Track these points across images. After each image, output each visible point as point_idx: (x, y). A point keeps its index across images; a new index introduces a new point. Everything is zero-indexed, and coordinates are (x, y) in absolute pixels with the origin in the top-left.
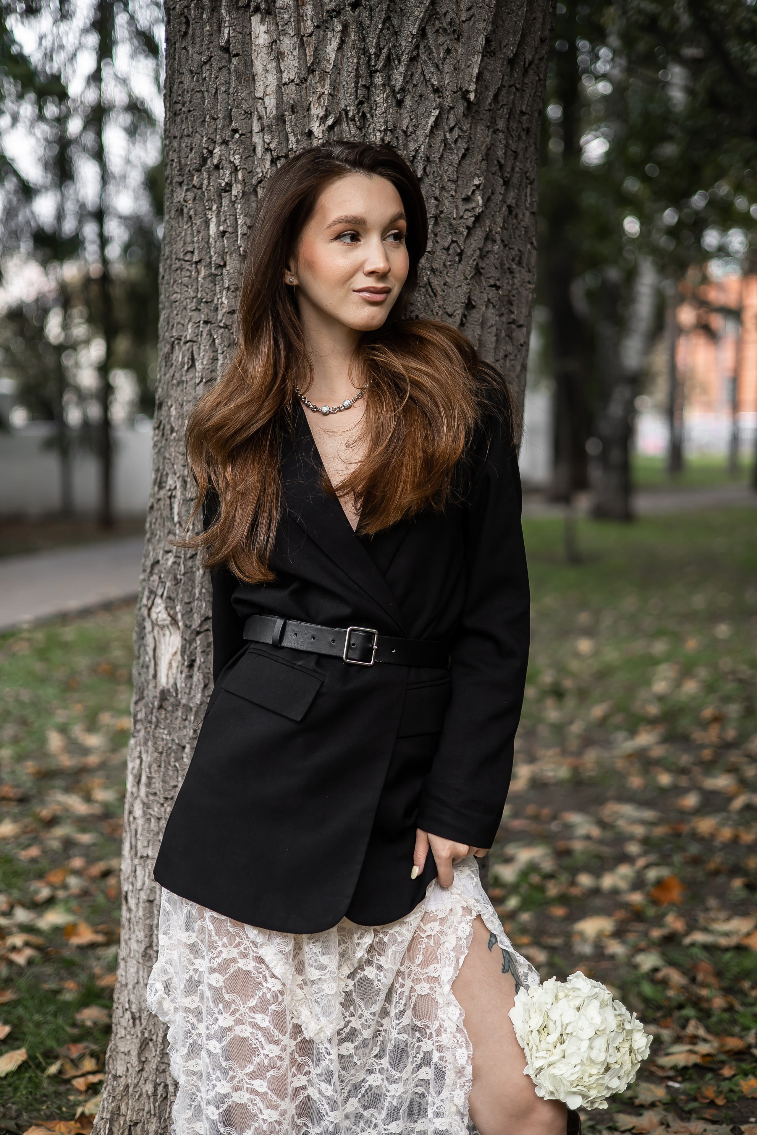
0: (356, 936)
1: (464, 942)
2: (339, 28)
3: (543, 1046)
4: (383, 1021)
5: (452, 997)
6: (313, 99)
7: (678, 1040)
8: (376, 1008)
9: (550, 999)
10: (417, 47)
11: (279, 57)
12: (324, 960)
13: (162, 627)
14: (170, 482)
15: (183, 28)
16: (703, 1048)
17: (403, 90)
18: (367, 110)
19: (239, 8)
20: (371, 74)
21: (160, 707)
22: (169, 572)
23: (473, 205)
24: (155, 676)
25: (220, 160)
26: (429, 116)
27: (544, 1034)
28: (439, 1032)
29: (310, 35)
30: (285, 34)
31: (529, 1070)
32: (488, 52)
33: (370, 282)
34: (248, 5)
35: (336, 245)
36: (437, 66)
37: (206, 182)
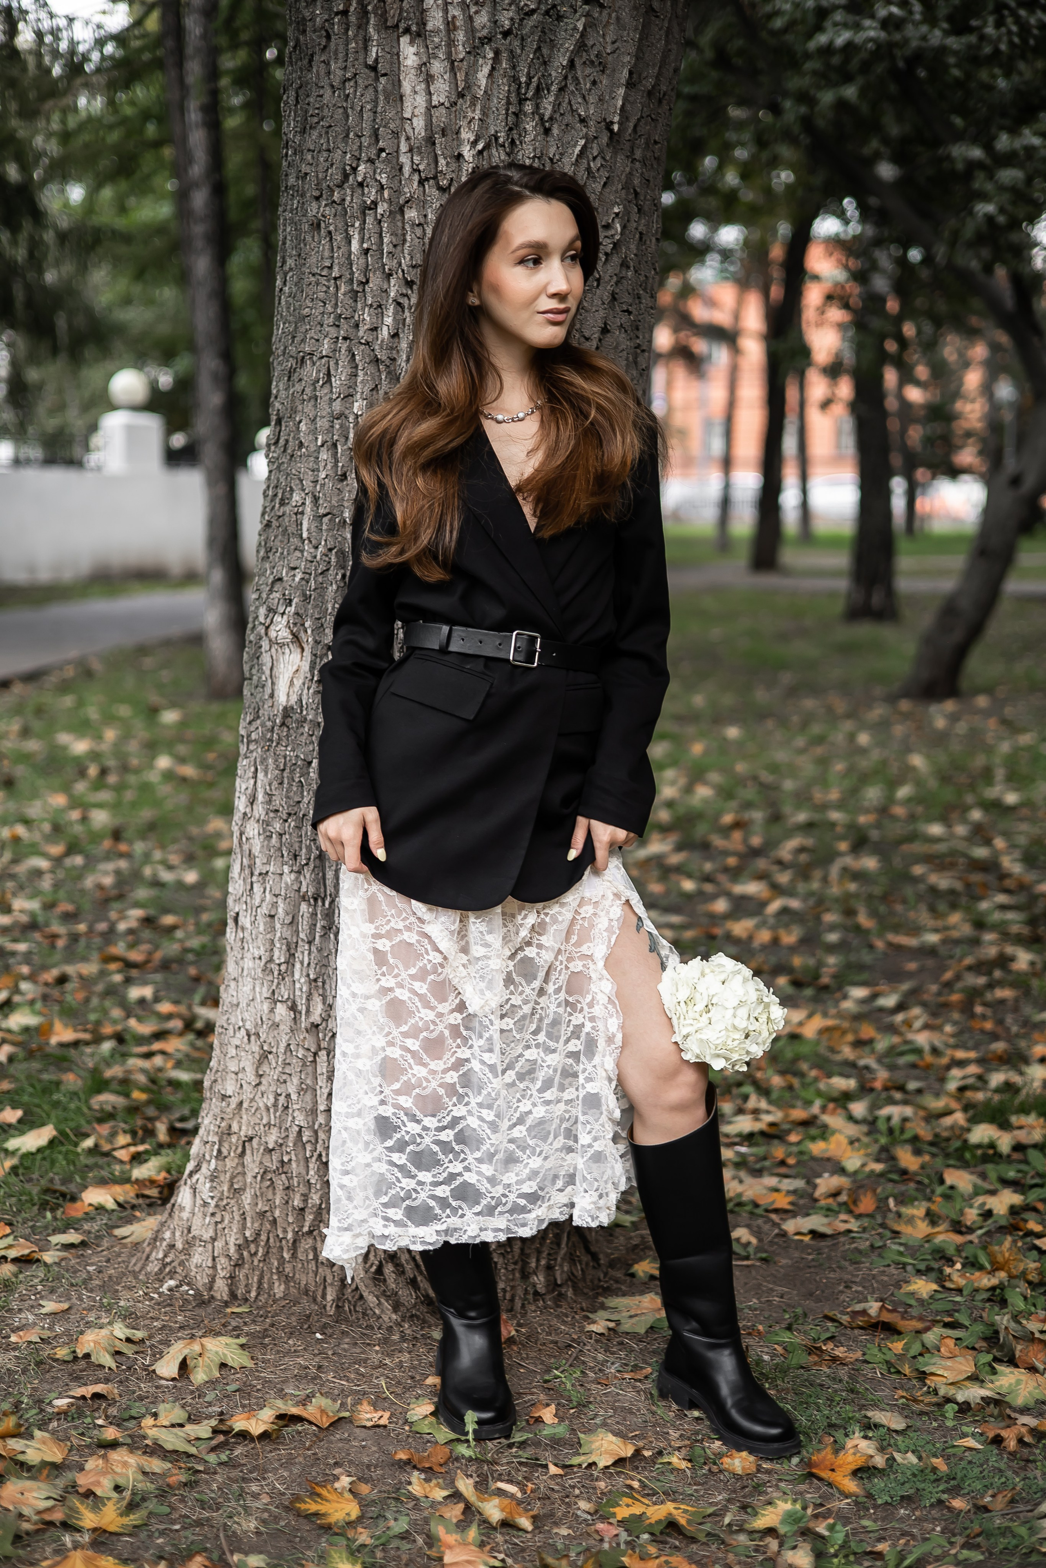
0: (519, 917)
1: (615, 923)
2: (491, 55)
3: (691, 1014)
4: (540, 1000)
5: (605, 972)
6: (463, 123)
7: (740, 1111)
8: (536, 984)
9: (697, 974)
10: (566, 78)
11: (429, 79)
12: (489, 938)
13: (282, 645)
14: (296, 497)
15: (324, 42)
16: (768, 1118)
17: (551, 119)
18: (516, 137)
19: (387, 28)
20: (521, 101)
21: (283, 724)
22: (297, 588)
23: (612, 232)
24: (272, 696)
25: (365, 178)
26: (575, 146)
27: (691, 1005)
28: (591, 1005)
29: (462, 60)
30: (436, 57)
31: (677, 1038)
32: (630, 85)
33: (553, 304)
34: (397, 26)
35: (520, 270)
36: (584, 98)
37: (348, 198)
